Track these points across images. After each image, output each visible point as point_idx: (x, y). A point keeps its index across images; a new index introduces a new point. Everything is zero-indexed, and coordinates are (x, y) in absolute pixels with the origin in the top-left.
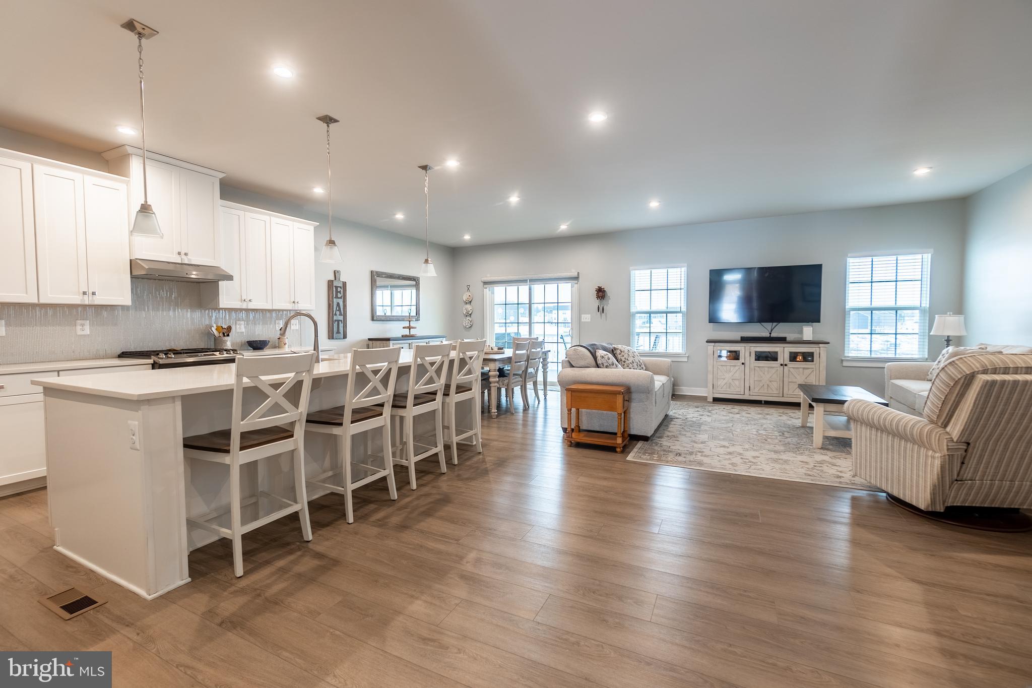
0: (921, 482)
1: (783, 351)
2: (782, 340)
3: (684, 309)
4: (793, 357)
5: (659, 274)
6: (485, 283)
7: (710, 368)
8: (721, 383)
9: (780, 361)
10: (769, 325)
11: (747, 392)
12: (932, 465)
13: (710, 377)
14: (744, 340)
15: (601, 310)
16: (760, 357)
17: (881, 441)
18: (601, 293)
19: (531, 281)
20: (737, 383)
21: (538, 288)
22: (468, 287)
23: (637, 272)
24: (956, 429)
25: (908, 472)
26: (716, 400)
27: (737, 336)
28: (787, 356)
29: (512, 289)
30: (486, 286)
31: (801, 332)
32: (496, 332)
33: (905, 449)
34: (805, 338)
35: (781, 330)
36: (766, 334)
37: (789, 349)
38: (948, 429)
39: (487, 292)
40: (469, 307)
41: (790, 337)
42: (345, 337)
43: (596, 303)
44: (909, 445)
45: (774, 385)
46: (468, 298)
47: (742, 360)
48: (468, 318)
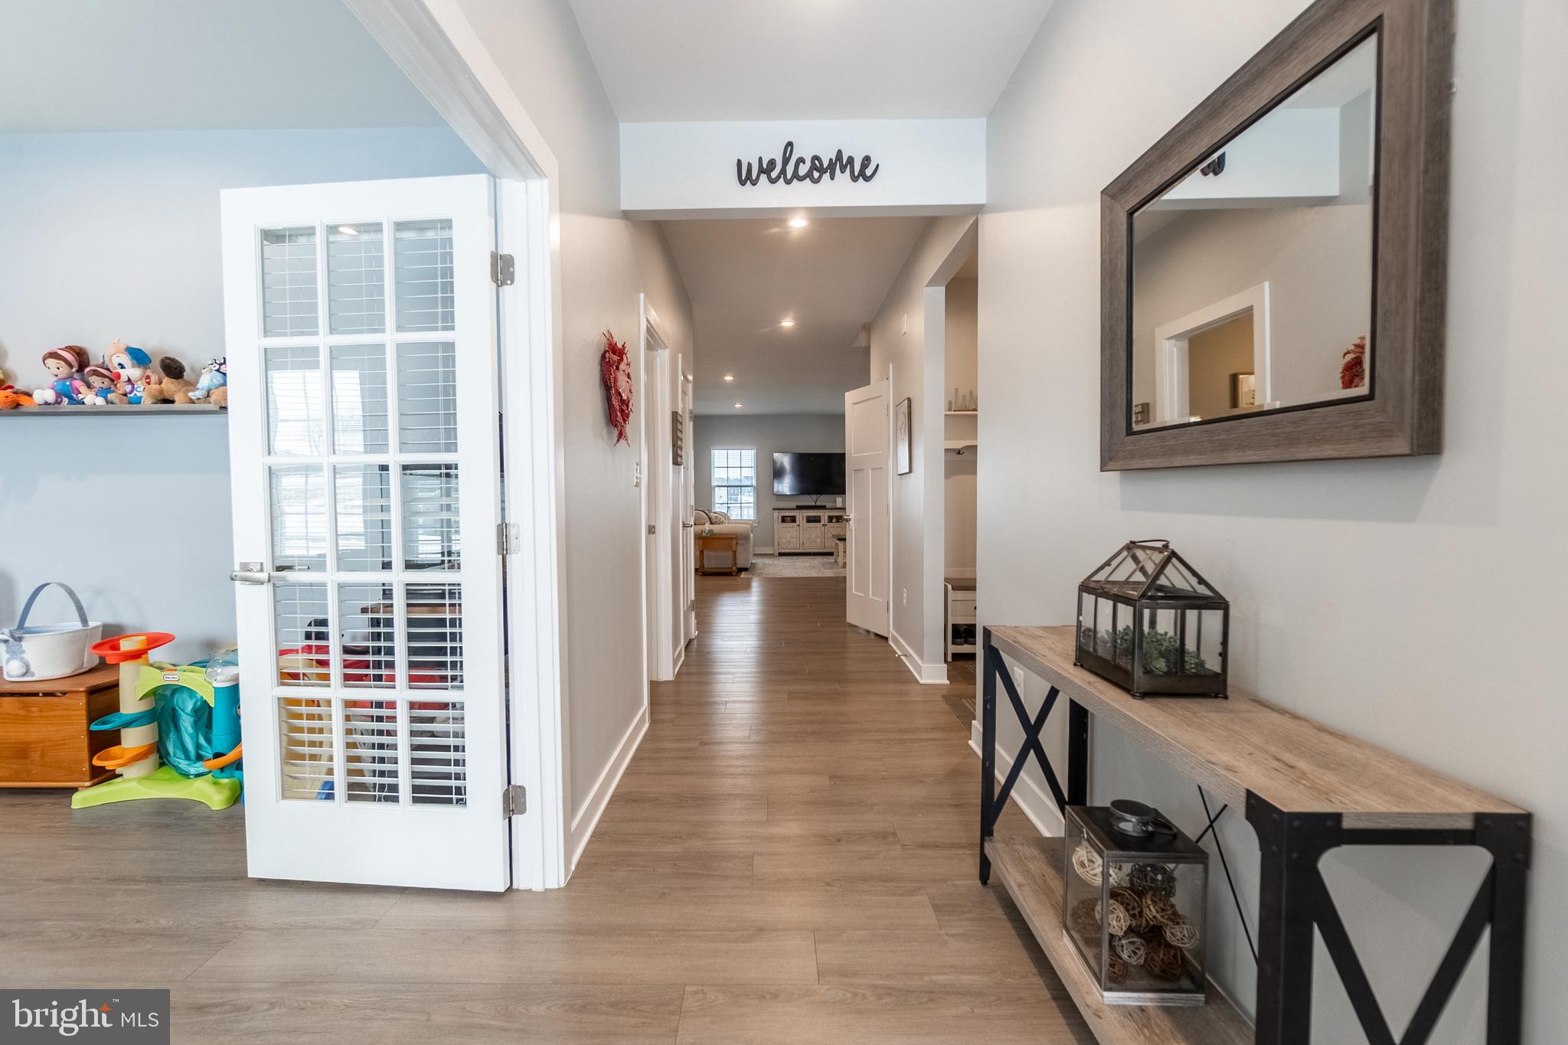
1: (824, 515)
2: (823, 507)
3: (754, 484)
4: (830, 519)
5: (734, 454)
7: (776, 530)
8: (783, 541)
9: (822, 522)
10: (814, 497)
11: (801, 547)
13: (776, 537)
14: (799, 508)
16: (810, 520)
20: (794, 540)
23: (716, 452)
26: (781, 554)
27: (793, 505)
28: (826, 518)
31: (835, 502)
34: (838, 506)
35: (823, 500)
36: (813, 503)
37: (827, 513)
41: (828, 505)
45: (819, 540)
47: (798, 523)
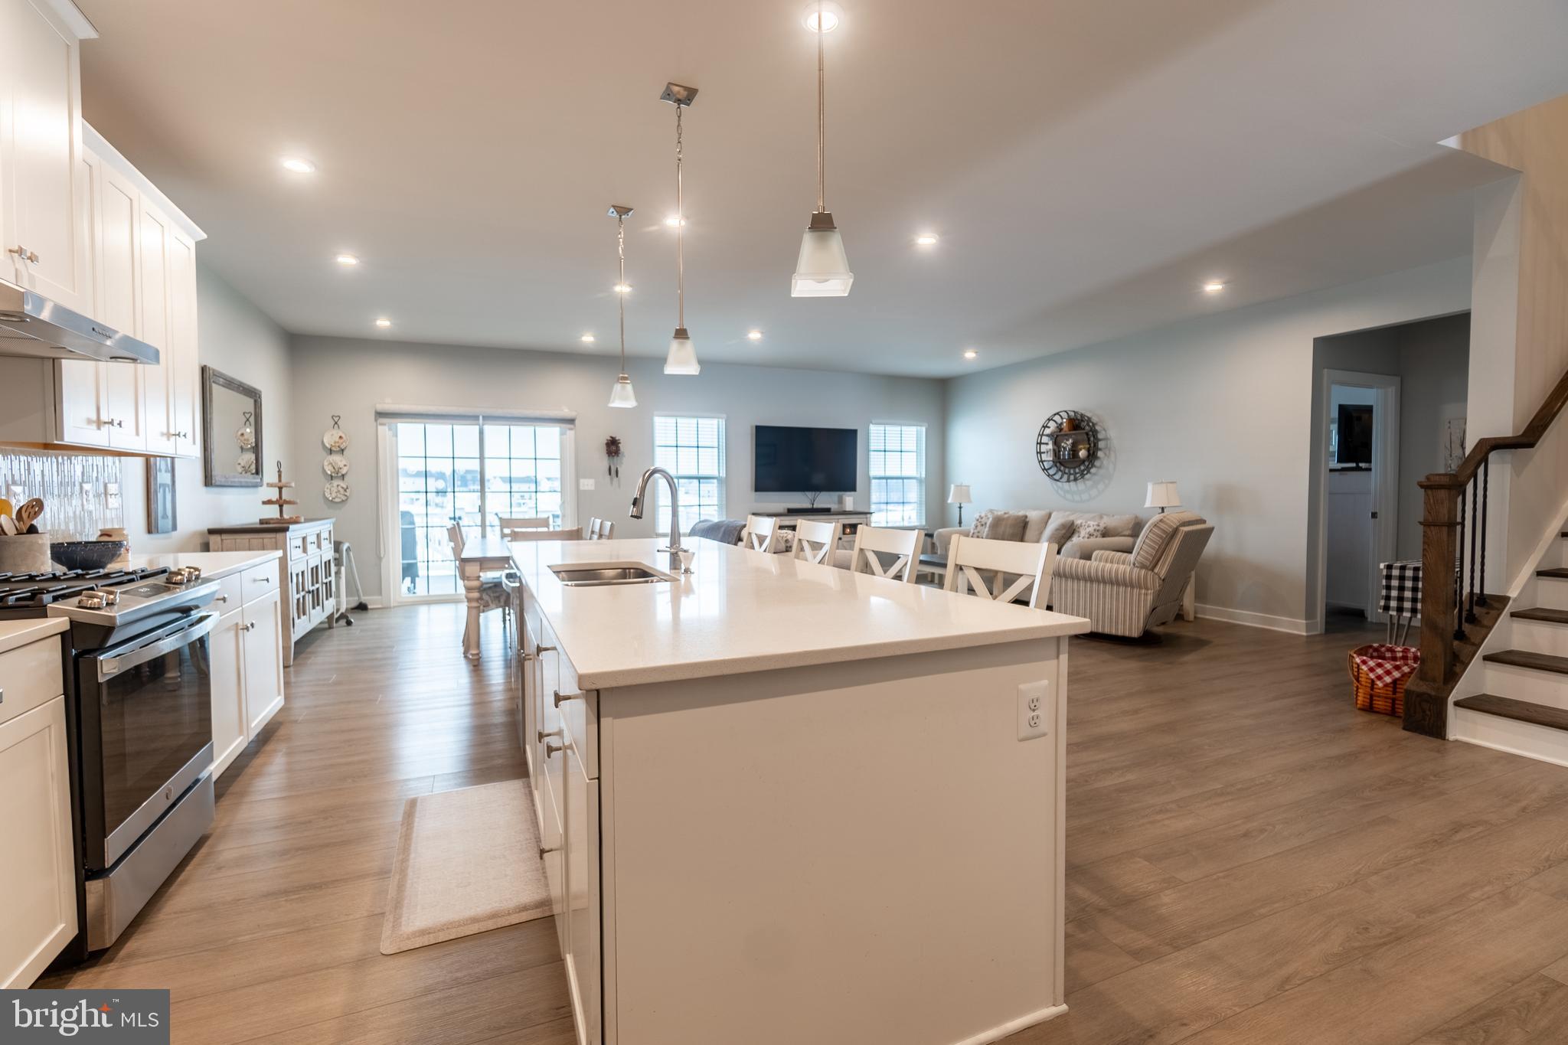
0: (1134, 616)
2: (828, 512)
4: (844, 530)
5: (687, 425)
6: (380, 415)
10: (810, 494)
12: (1145, 600)
14: (791, 512)
15: (613, 472)
17: (1091, 591)
18: (613, 447)
19: (485, 418)
21: (495, 433)
22: (336, 419)
23: (662, 419)
24: (1163, 569)
25: (1121, 611)
27: (781, 507)
29: (439, 431)
30: (381, 420)
31: (842, 502)
32: (400, 510)
33: (1118, 594)
34: (848, 508)
35: (823, 499)
36: (807, 505)
38: (1156, 570)
39: (383, 430)
40: (336, 459)
41: (834, 507)
42: (174, 528)
43: (602, 461)
44: (1122, 589)
46: (335, 443)
48: (335, 483)
